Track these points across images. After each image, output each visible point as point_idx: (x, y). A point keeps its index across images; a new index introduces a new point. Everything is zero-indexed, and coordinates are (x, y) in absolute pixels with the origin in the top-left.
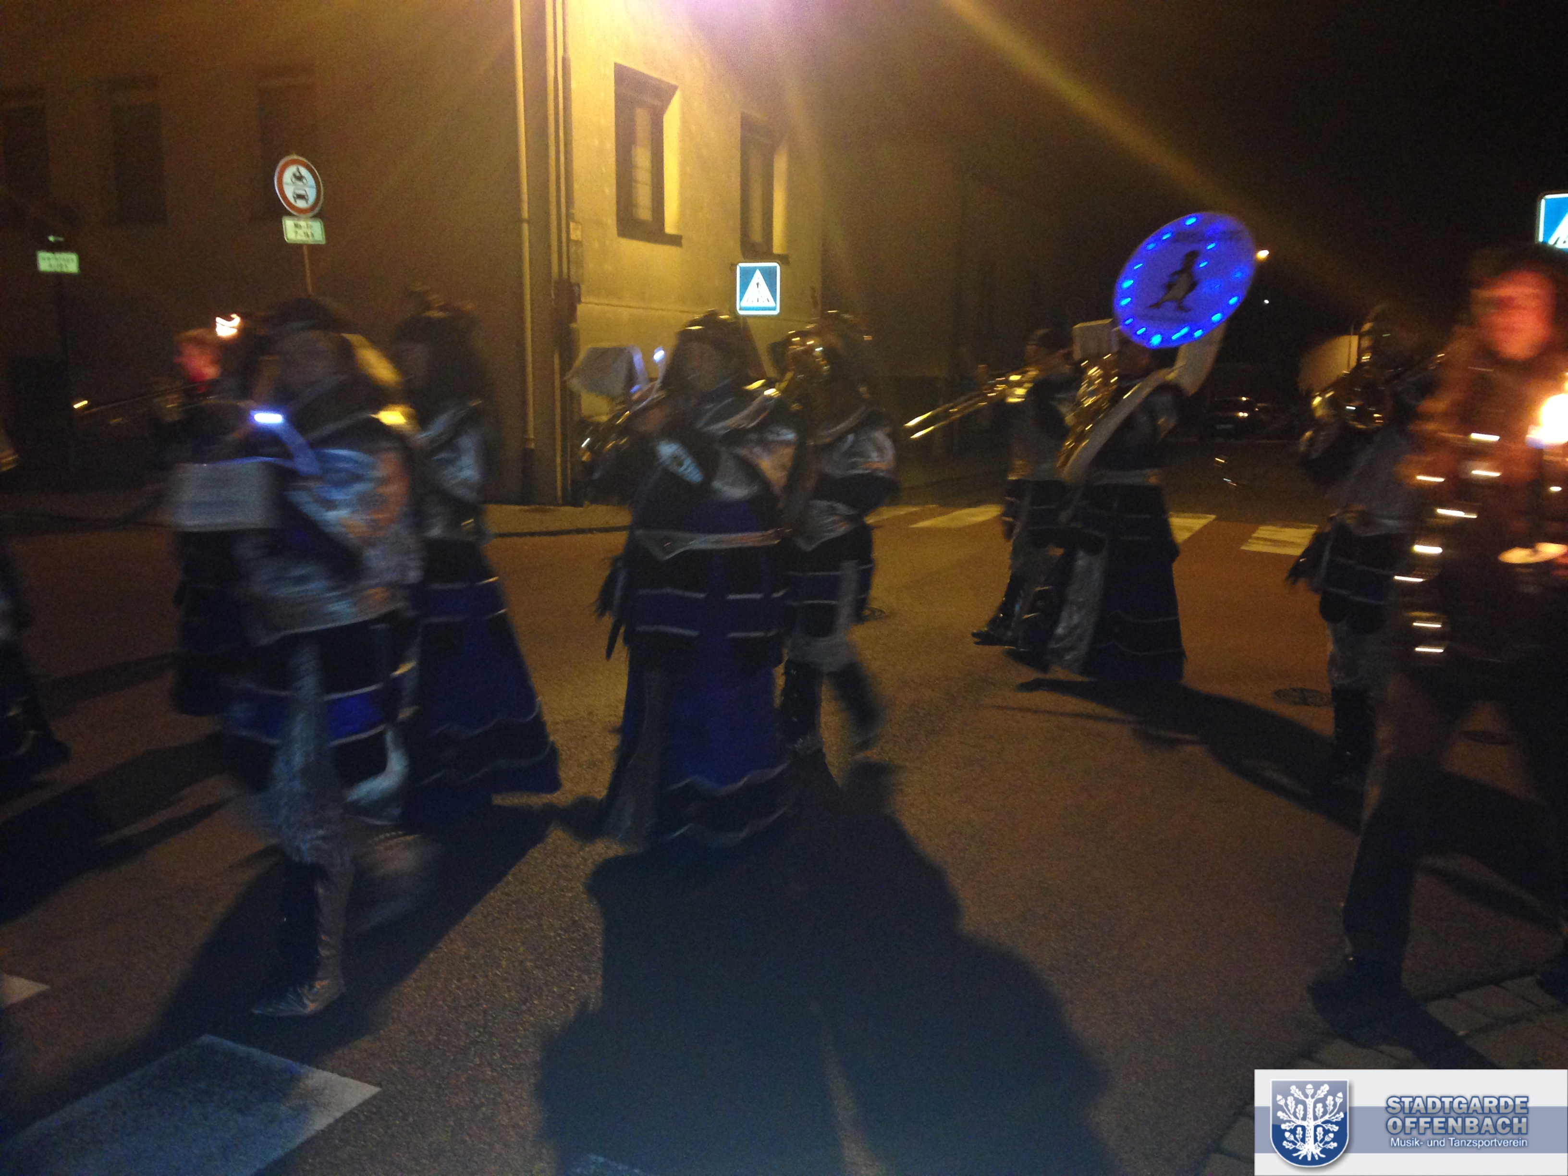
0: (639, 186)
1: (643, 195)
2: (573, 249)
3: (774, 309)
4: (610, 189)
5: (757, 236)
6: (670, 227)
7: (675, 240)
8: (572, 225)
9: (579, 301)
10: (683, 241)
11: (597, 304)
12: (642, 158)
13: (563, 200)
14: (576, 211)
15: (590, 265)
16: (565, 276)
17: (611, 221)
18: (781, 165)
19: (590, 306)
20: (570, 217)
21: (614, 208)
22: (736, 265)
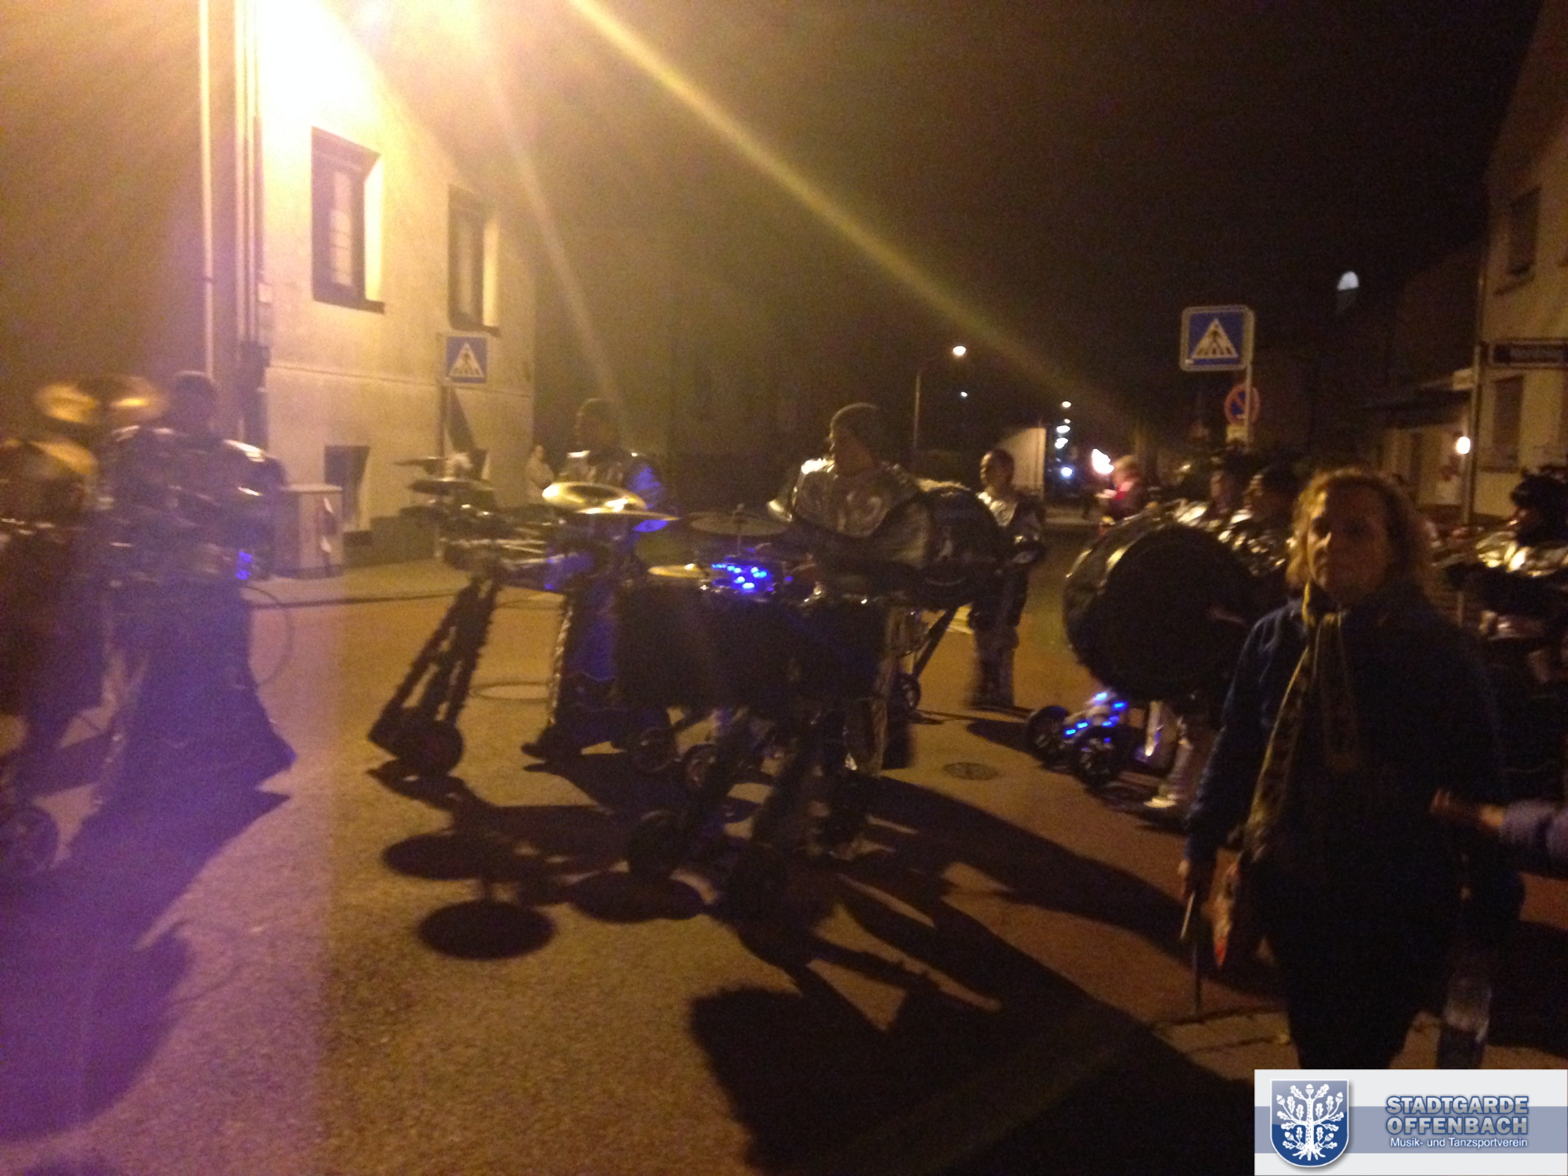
0: (338, 250)
1: (342, 261)
2: (262, 311)
4: (305, 251)
5: (466, 307)
6: (372, 292)
7: (377, 307)
8: (261, 286)
9: (268, 365)
10: (386, 308)
11: (289, 368)
12: (342, 222)
13: (252, 260)
14: (267, 274)
15: (281, 328)
16: (252, 339)
17: (306, 284)
18: (492, 239)
19: (282, 370)
20: (259, 278)
21: (310, 273)
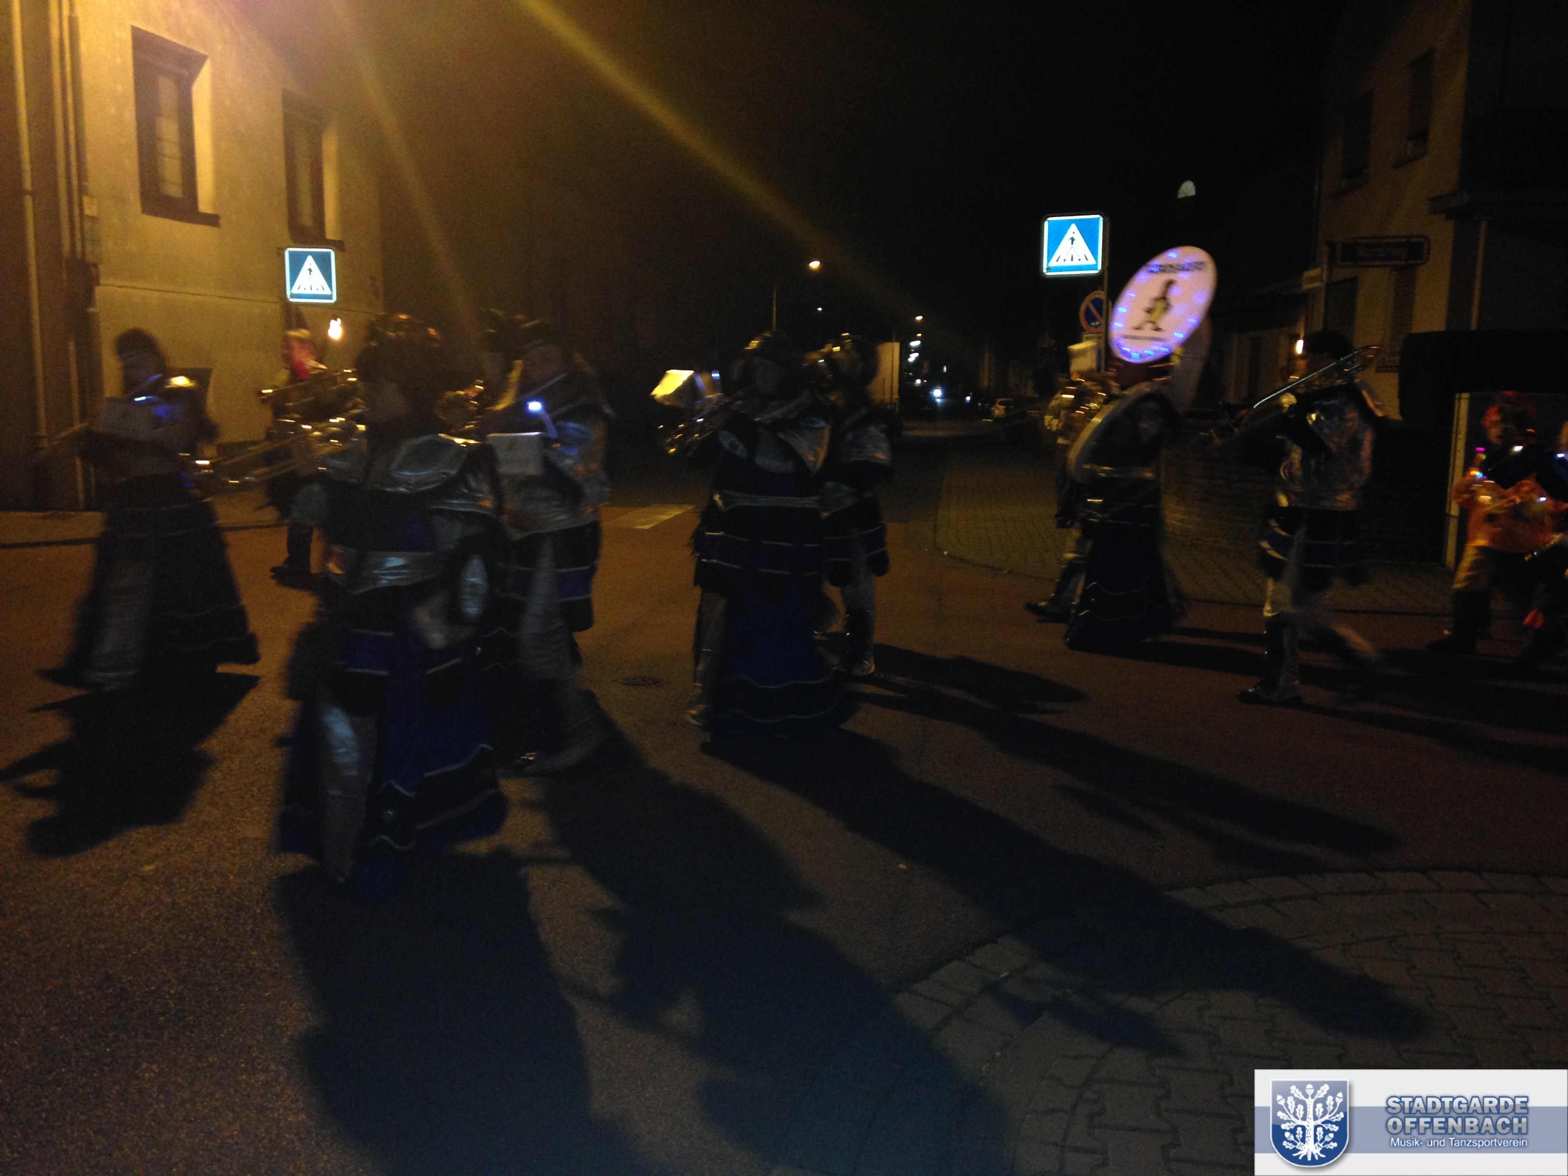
0: (166, 160)
1: (171, 170)
2: (88, 226)
3: (330, 297)
4: (131, 163)
5: (306, 219)
6: (205, 206)
7: (212, 220)
8: (86, 199)
9: (98, 284)
10: (222, 221)
11: (120, 287)
12: (168, 130)
13: (74, 172)
14: (91, 185)
15: (110, 243)
16: (79, 255)
17: (133, 196)
18: (330, 146)
19: (111, 288)
20: (83, 190)
21: (137, 183)
22: (283, 250)
